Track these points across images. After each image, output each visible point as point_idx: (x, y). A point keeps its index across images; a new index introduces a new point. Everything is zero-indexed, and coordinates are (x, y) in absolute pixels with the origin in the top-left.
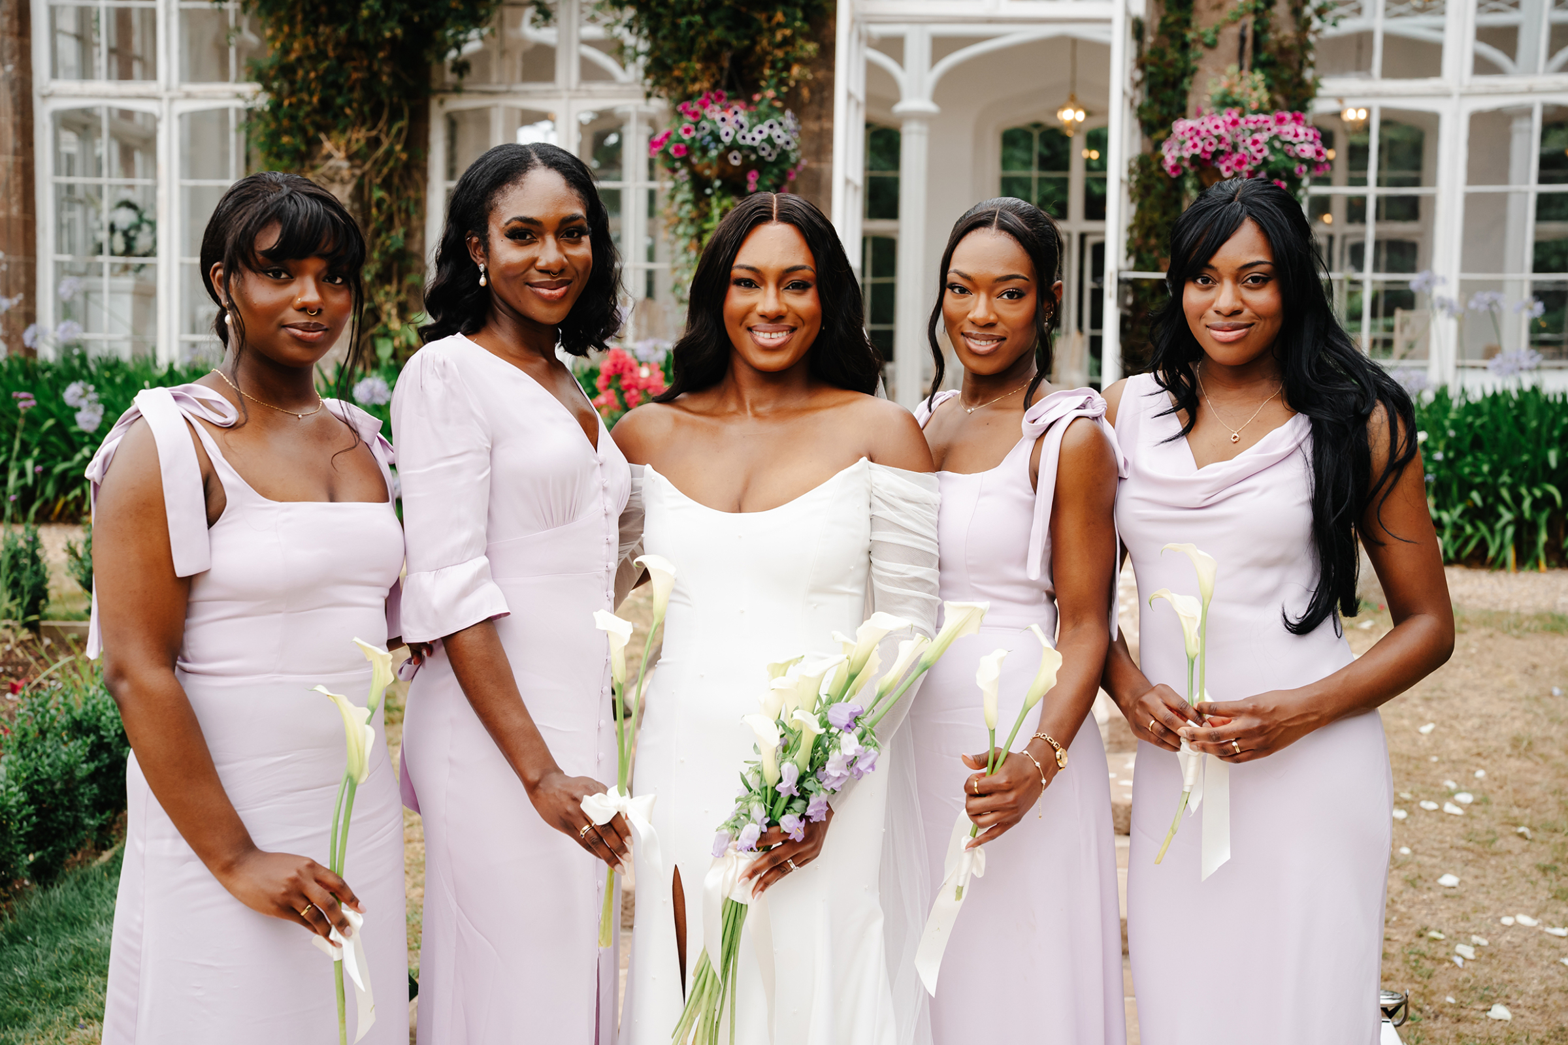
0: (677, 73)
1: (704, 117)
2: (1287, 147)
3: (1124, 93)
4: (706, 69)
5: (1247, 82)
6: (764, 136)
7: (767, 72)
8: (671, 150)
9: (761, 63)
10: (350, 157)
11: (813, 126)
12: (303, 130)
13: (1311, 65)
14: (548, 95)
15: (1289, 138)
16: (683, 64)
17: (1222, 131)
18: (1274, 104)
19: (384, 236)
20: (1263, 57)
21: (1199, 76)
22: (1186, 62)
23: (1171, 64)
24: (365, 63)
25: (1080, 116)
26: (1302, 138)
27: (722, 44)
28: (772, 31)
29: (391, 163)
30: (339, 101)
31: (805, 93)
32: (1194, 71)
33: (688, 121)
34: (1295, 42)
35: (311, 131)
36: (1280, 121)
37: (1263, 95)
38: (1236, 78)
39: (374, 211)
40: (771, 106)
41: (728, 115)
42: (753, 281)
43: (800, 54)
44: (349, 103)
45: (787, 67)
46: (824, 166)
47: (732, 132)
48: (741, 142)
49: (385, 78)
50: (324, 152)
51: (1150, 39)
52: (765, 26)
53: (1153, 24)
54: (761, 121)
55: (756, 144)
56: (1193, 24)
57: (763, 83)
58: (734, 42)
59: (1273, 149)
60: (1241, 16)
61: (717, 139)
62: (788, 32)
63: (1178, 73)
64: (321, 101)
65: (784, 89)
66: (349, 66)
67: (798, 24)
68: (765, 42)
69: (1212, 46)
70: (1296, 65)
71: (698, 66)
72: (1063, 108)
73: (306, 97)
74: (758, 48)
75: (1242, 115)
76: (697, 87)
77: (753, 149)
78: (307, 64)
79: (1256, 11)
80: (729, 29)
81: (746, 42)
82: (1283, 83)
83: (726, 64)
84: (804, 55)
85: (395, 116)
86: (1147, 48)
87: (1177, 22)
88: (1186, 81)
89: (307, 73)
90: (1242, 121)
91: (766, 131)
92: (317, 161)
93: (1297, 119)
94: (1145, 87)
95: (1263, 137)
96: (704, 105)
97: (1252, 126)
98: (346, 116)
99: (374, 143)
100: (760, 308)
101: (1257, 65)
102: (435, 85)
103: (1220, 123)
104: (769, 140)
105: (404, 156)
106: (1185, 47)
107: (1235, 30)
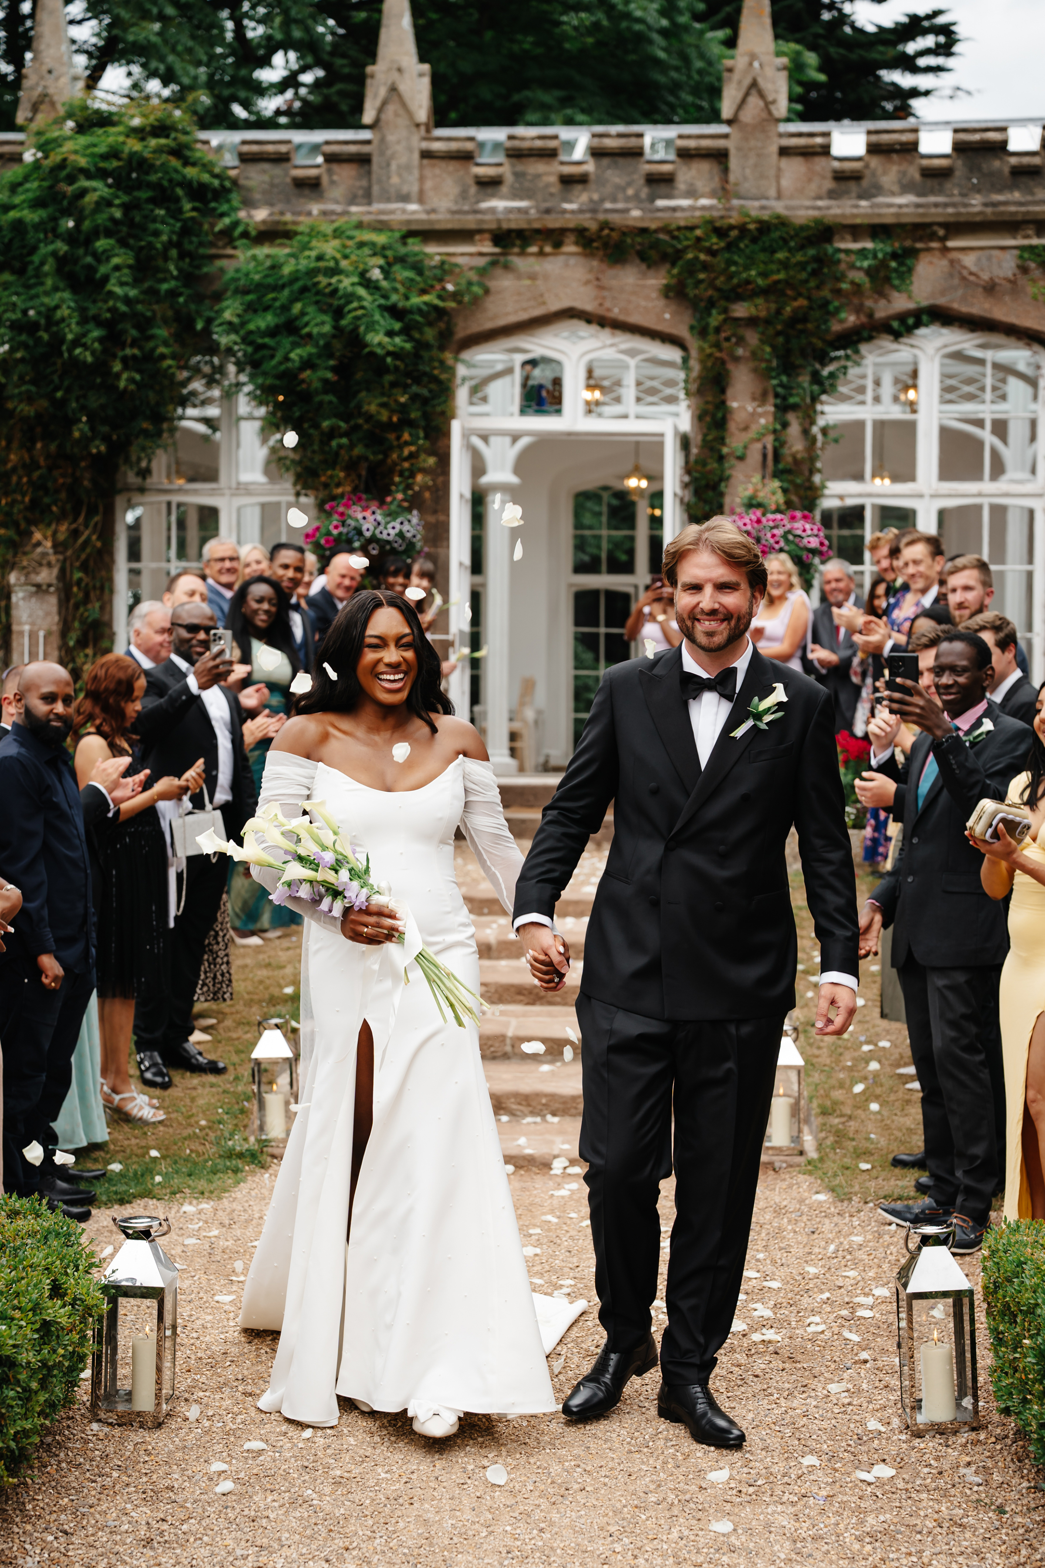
0: (323, 479)
1: (350, 517)
2: (797, 540)
3: (675, 495)
4: (348, 475)
5: (768, 489)
6: (397, 530)
7: (397, 479)
8: (322, 542)
9: (391, 471)
10: (55, 546)
11: (431, 519)
12: (16, 525)
13: (819, 471)
14: (213, 493)
15: (799, 532)
16: (329, 473)
17: (749, 528)
18: (789, 504)
19: (82, 609)
20: (781, 466)
21: (733, 481)
22: (723, 471)
23: (711, 472)
24: (70, 471)
25: (644, 484)
26: (809, 532)
27: (360, 458)
28: (401, 447)
29: (88, 550)
30: (47, 500)
31: (427, 495)
32: (728, 478)
33: (335, 519)
34: (805, 455)
35: (23, 525)
36: (793, 518)
37: (780, 498)
38: (760, 486)
39: (75, 589)
40: (399, 506)
41: (367, 514)
42: (382, 643)
43: (422, 465)
44: (55, 503)
45: (412, 475)
46: (441, 551)
47: (372, 528)
48: (379, 536)
49: (86, 483)
50: (34, 541)
51: (694, 451)
52: (395, 443)
53: (696, 440)
54: (394, 520)
55: (390, 538)
56: (728, 441)
57: (393, 488)
58: (371, 457)
59: (787, 541)
60: (764, 435)
61: (359, 532)
62: (413, 448)
63: (716, 479)
64: (31, 501)
65: (410, 492)
66: (56, 473)
67: (421, 442)
68: (395, 456)
69: (741, 458)
70: (807, 473)
71: (342, 474)
72: (628, 476)
73: (19, 498)
74: (389, 461)
75: (764, 515)
76: (340, 490)
77: (388, 542)
78: (21, 471)
79: (775, 431)
80: (367, 446)
81: (380, 457)
82: (797, 486)
83: (364, 473)
84: (426, 465)
85: (92, 511)
86: (692, 458)
87: (715, 439)
88: (723, 484)
89: (20, 478)
90: (764, 520)
91: (398, 527)
92: (28, 548)
93: (805, 517)
94: (692, 488)
95: (779, 532)
96: (348, 506)
97: (771, 524)
98: (51, 512)
99: (75, 534)
100: (387, 660)
101: (776, 475)
102: (119, 485)
103: (747, 521)
104: (401, 534)
105: (99, 544)
106: (721, 458)
107: (758, 446)
